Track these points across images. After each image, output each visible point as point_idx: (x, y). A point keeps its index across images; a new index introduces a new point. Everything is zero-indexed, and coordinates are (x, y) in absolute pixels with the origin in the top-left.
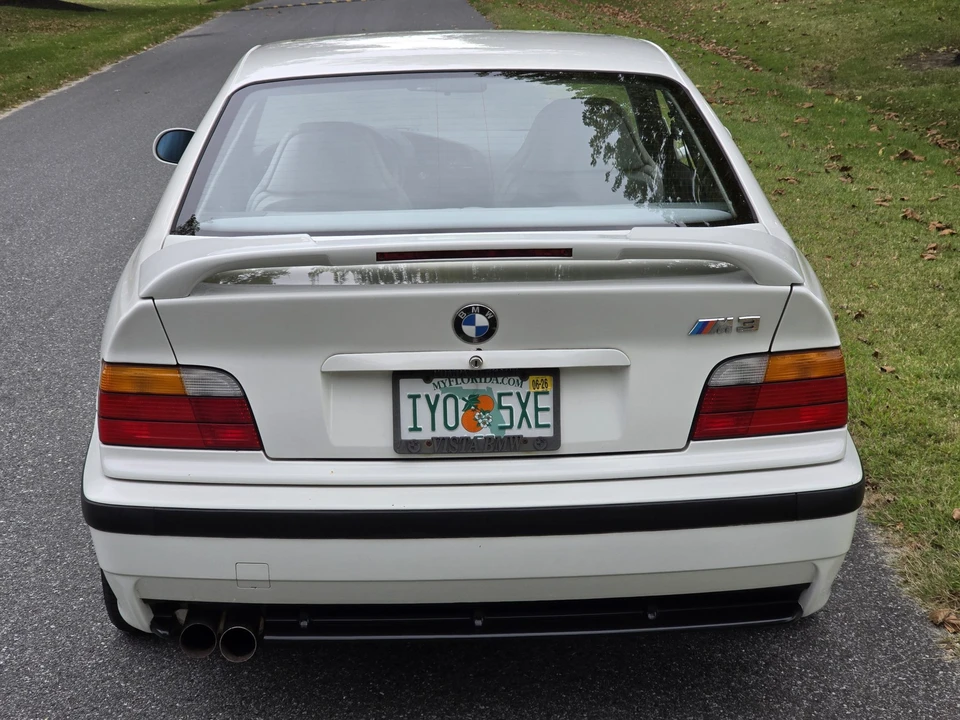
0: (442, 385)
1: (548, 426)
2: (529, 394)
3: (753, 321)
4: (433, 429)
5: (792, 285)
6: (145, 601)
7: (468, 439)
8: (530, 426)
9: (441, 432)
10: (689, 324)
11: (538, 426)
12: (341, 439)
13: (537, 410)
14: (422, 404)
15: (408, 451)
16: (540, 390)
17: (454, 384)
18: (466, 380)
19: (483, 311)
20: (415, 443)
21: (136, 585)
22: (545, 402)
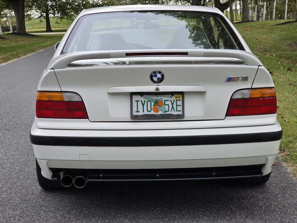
0: (146, 97)
1: (180, 111)
2: (174, 100)
3: (246, 77)
4: (143, 111)
5: (259, 66)
6: (50, 169)
7: (155, 115)
8: (174, 111)
9: (146, 113)
10: (226, 78)
11: (177, 111)
12: (114, 115)
13: (177, 105)
14: (140, 103)
15: (135, 119)
16: (178, 99)
17: (150, 97)
18: (154, 96)
19: (160, 73)
20: (138, 116)
21: (47, 162)
22: (180, 103)
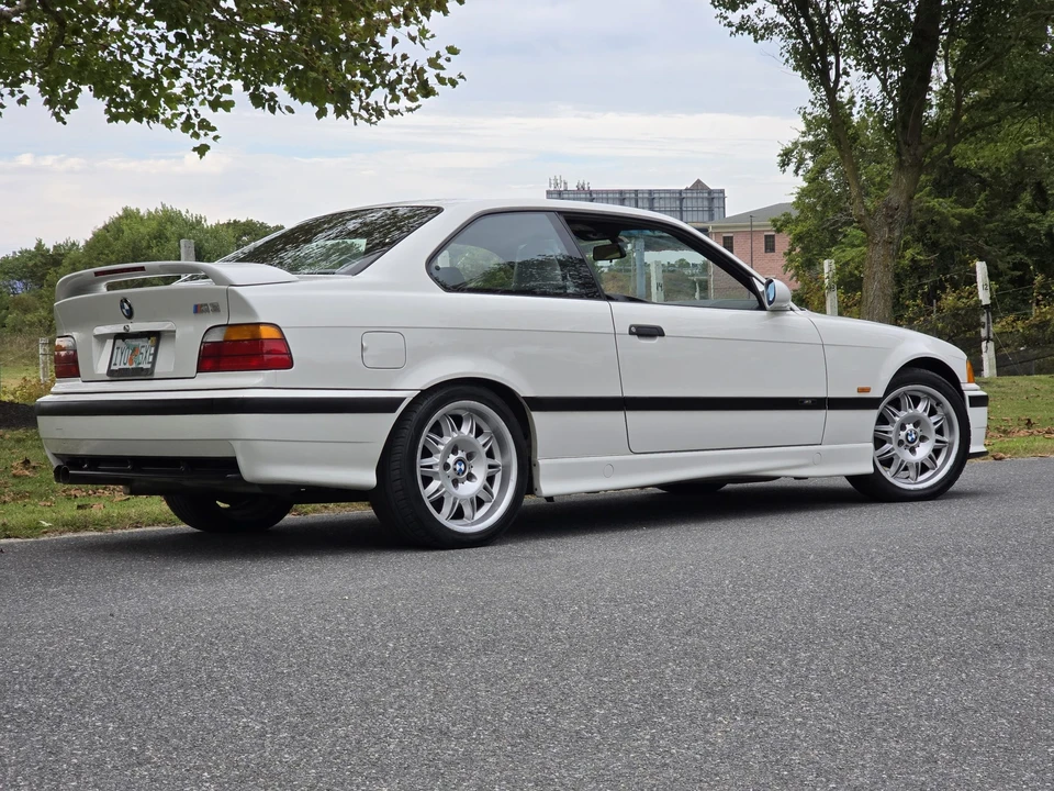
1: (151, 363)
2: (149, 345)
3: (216, 305)
4: (120, 364)
5: (230, 285)
6: (55, 454)
7: (127, 369)
9: (122, 366)
10: (192, 309)
11: (148, 362)
13: (149, 354)
15: (115, 375)
16: (153, 343)
19: (126, 301)
